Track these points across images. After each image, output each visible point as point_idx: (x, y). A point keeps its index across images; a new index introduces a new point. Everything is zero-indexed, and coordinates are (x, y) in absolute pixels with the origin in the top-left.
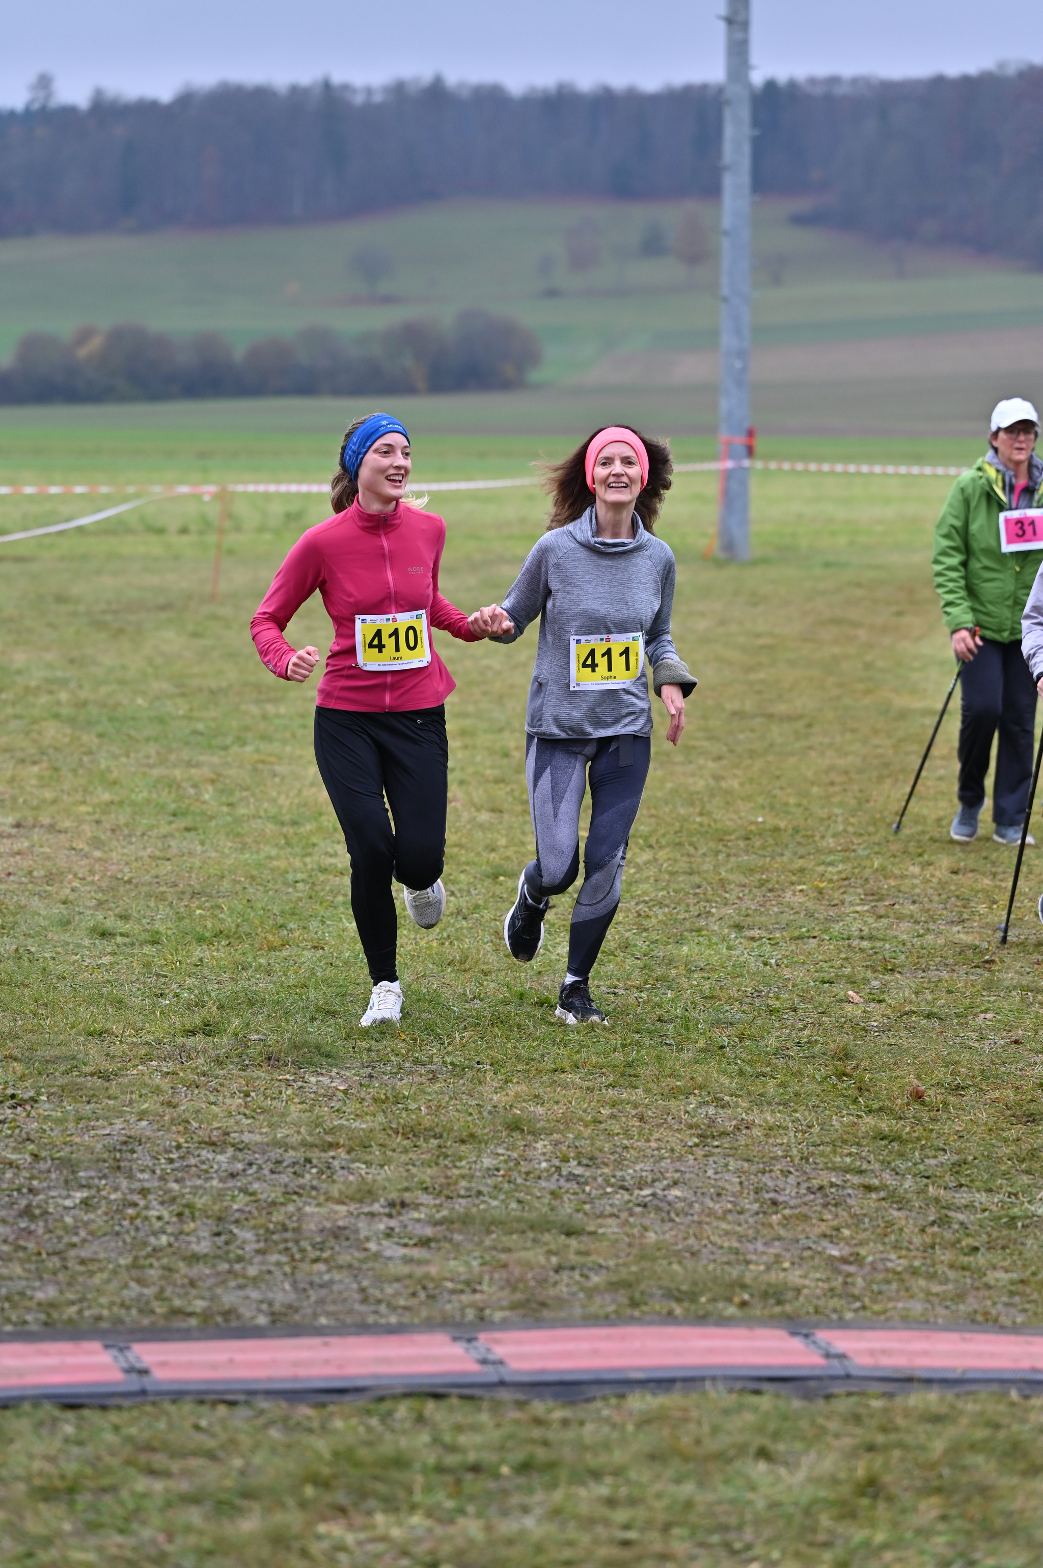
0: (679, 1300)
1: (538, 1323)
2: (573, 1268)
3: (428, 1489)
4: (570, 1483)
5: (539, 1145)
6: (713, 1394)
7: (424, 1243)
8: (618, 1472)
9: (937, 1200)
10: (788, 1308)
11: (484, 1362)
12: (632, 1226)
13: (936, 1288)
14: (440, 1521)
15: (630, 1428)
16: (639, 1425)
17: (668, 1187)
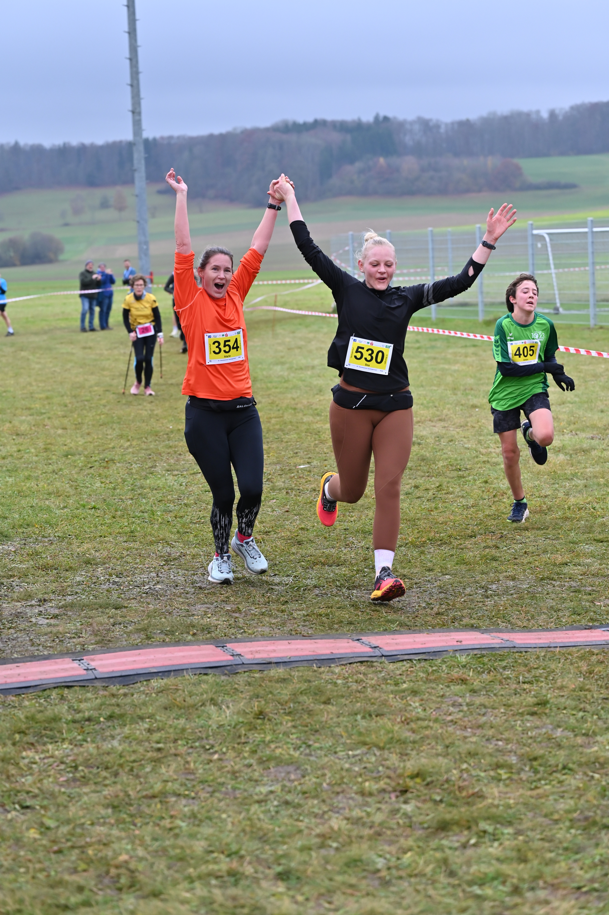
0: (166, 635)
1: (109, 650)
2: (120, 624)
3: (69, 731)
4: (131, 724)
5: (99, 570)
6: (187, 677)
7: (55, 617)
8: (151, 716)
9: (267, 582)
10: (213, 635)
11: (87, 670)
12: (143, 602)
13: (274, 621)
14: (76, 745)
15: (154, 695)
16: (157, 693)
17: (155, 584)
